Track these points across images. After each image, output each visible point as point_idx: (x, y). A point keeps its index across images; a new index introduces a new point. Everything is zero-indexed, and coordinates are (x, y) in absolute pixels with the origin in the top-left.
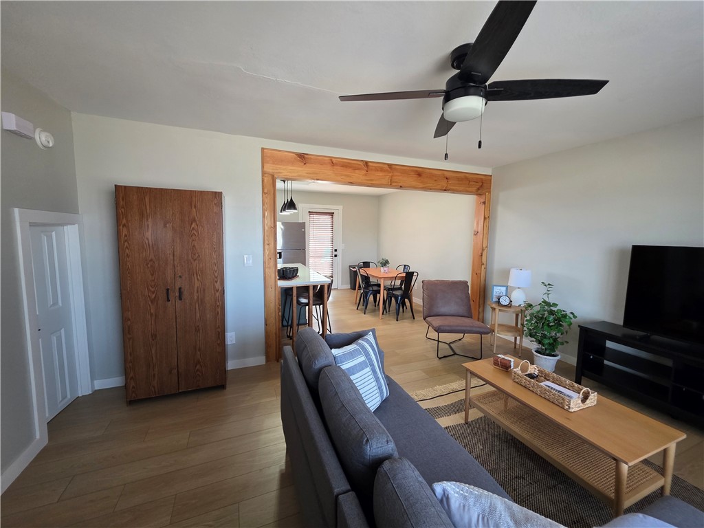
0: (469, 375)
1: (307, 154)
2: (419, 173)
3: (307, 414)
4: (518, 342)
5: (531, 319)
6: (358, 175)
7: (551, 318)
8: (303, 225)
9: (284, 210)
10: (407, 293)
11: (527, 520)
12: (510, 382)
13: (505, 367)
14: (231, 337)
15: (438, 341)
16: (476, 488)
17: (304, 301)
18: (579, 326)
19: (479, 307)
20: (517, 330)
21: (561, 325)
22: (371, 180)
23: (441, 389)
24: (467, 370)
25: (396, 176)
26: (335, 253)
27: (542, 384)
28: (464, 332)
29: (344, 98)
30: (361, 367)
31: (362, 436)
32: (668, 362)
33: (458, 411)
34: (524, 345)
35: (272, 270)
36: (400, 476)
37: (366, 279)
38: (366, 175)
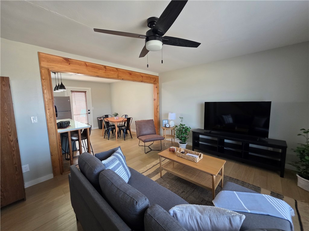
0: (161, 157)
1: (70, 59)
2: (130, 73)
3: (96, 199)
4: (173, 141)
5: (177, 131)
6: (101, 72)
7: (184, 130)
8: (68, 98)
9: (57, 89)
10: (128, 128)
11: (204, 209)
12: (176, 157)
13: (173, 151)
14: (25, 168)
15: (145, 146)
16: (184, 205)
17: (74, 138)
18: (192, 131)
19: (158, 129)
20: (172, 136)
21: (187, 132)
22: (108, 75)
23: (149, 166)
24: (160, 156)
25: (120, 74)
26: (89, 112)
27: (186, 155)
28: (154, 141)
29: (96, 30)
30: (118, 166)
31: (133, 201)
32: (216, 139)
33: (157, 173)
34: (175, 141)
35: (53, 124)
36: (157, 213)
37: (107, 123)
38: (105, 72)
